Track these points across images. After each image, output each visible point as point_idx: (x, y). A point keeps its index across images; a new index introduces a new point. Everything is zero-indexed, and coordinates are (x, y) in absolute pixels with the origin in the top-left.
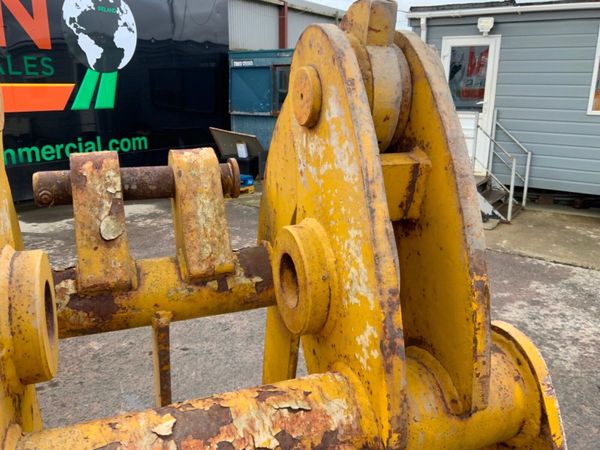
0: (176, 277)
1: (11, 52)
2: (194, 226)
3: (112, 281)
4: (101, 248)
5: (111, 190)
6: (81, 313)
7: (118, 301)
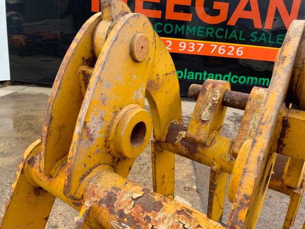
0: (228, 150)
2: (245, 128)
3: (198, 139)
4: (200, 123)
5: (214, 99)
6: (183, 147)
7: (198, 149)
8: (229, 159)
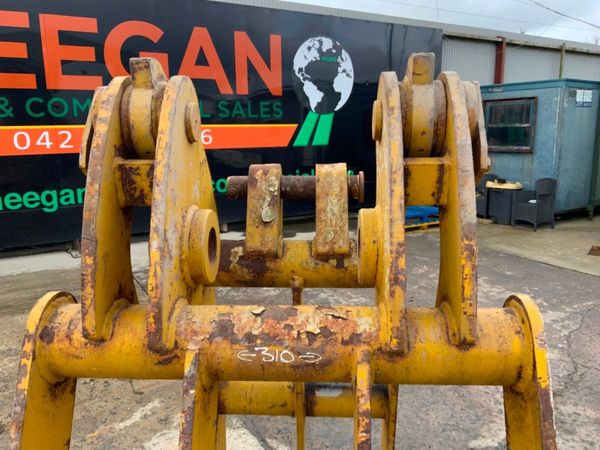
0: (308, 253)
1: (251, 99)
2: (323, 218)
3: (265, 249)
4: (261, 227)
5: (272, 189)
6: (245, 269)
7: (268, 264)
8: (313, 264)
